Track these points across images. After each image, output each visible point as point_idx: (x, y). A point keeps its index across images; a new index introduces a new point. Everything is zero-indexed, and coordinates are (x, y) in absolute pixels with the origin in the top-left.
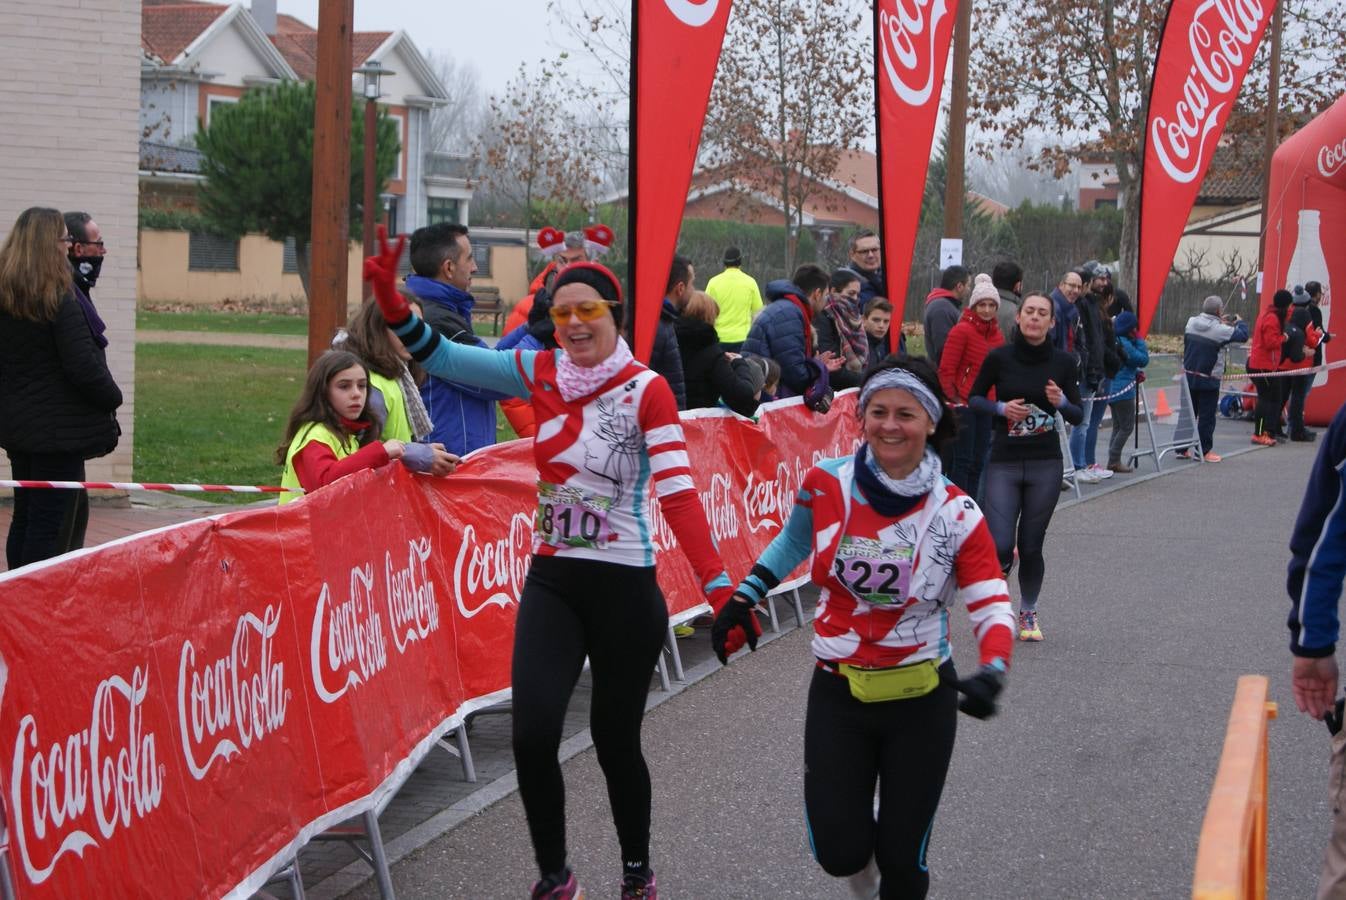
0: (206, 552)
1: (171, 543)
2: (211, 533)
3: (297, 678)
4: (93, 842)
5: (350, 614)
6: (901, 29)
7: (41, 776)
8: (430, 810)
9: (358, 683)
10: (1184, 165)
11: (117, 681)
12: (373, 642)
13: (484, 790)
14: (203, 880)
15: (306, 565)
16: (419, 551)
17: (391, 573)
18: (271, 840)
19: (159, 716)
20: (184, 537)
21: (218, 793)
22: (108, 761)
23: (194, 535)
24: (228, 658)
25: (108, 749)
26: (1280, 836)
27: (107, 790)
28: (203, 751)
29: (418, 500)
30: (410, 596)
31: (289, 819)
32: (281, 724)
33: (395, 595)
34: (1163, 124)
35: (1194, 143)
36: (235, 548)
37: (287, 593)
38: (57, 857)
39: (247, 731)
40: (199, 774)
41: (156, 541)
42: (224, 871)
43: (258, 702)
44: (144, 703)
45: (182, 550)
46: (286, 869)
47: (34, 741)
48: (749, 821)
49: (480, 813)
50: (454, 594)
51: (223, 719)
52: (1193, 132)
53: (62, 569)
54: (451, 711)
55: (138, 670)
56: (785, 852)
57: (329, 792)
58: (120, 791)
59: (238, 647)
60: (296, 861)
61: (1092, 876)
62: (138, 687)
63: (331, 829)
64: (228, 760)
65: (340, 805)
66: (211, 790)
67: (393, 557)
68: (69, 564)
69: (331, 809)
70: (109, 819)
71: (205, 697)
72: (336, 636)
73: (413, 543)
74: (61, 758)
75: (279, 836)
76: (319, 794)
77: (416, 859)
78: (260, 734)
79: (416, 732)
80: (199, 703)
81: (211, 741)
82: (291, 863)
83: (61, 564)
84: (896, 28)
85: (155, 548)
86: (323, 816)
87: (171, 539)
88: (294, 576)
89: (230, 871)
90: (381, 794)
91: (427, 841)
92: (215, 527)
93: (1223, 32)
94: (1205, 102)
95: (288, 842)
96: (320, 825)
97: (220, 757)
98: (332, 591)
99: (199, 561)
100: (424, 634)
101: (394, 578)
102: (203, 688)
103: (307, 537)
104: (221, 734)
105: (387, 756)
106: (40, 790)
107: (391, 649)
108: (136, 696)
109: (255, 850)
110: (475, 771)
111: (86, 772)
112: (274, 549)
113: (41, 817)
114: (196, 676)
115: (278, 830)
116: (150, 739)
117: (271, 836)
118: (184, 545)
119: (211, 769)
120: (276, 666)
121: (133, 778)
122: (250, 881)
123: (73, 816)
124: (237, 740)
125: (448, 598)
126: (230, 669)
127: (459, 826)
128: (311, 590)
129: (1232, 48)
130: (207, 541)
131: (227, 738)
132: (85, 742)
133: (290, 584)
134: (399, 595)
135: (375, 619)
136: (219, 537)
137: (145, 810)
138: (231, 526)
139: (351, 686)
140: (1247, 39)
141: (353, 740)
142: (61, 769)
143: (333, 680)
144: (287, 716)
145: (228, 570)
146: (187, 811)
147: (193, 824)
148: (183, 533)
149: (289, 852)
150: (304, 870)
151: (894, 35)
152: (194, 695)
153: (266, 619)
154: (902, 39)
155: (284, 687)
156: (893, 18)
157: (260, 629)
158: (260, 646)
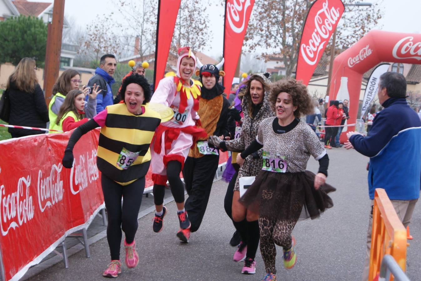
0: (45, 144)
1: (37, 140)
3: (66, 186)
4: (17, 226)
5: (80, 169)
6: (235, 9)
7: (5, 204)
9: (82, 190)
10: (312, 60)
11: (23, 179)
12: (85, 178)
14: (43, 242)
16: (94, 154)
17: (88, 159)
18: (60, 233)
19: (33, 191)
20: (40, 139)
22: (21, 202)
23: (42, 138)
24: (49, 177)
25: (22, 199)
26: (353, 254)
27: (21, 211)
28: (44, 203)
29: (94, 138)
30: (92, 167)
31: (63, 228)
32: (62, 199)
33: (89, 166)
34: (305, 46)
35: (315, 53)
36: (52, 144)
38: (9, 228)
39: (54, 200)
40: (42, 210)
43: (56, 192)
44: (30, 187)
46: (62, 243)
47: (4, 193)
51: (48, 195)
52: (315, 49)
55: (28, 176)
56: (206, 250)
57: (73, 221)
58: (24, 212)
59: (52, 174)
60: (65, 241)
61: (299, 261)
62: (28, 181)
63: (71, 234)
64: (49, 208)
65: (76, 226)
66: (45, 216)
67: (88, 154)
68: (12, 142)
69: (74, 226)
71: (44, 187)
72: (77, 174)
73: (93, 151)
74: (10, 199)
76: (71, 222)
77: (93, 246)
78: (57, 201)
79: (94, 208)
80: (43, 189)
81: (45, 201)
83: (10, 141)
84: (233, 8)
85: (33, 140)
86: (71, 229)
89: (49, 241)
90: (87, 224)
92: (47, 137)
93: (326, 20)
94: (319, 40)
95: (63, 235)
96: (70, 231)
97: (47, 206)
99: (43, 146)
100: (96, 179)
102: (44, 185)
104: (48, 199)
105: (88, 213)
106: (5, 208)
107: (88, 181)
108: (28, 184)
109: (55, 236)
111: (16, 205)
112: (61, 146)
113: (5, 216)
114: (42, 181)
115: (61, 231)
116: (31, 197)
118: (40, 141)
120: (61, 181)
121: (27, 209)
122: (54, 245)
123: (13, 217)
126: (50, 181)
127: (104, 238)
129: (329, 24)
130: (45, 141)
131: (49, 201)
132: (16, 196)
136: (47, 140)
137: (30, 219)
138: (51, 137)
139: (80, 190)
141: (81, 206)
142: (10, 202)
143: (75, 188)
144: (63, 197)
145: (50, 150)
146: (39, 220)
147: (41, 225)
148: (39, 137)
149: (63, 238)
150: (66, 244)
151: (232, 11)
152: (41, 186)
153: (59, 167)
154: (235, 12)
155: (63, 189)
156: (232, 5)
157: (57, 170)
158: (57, 175)
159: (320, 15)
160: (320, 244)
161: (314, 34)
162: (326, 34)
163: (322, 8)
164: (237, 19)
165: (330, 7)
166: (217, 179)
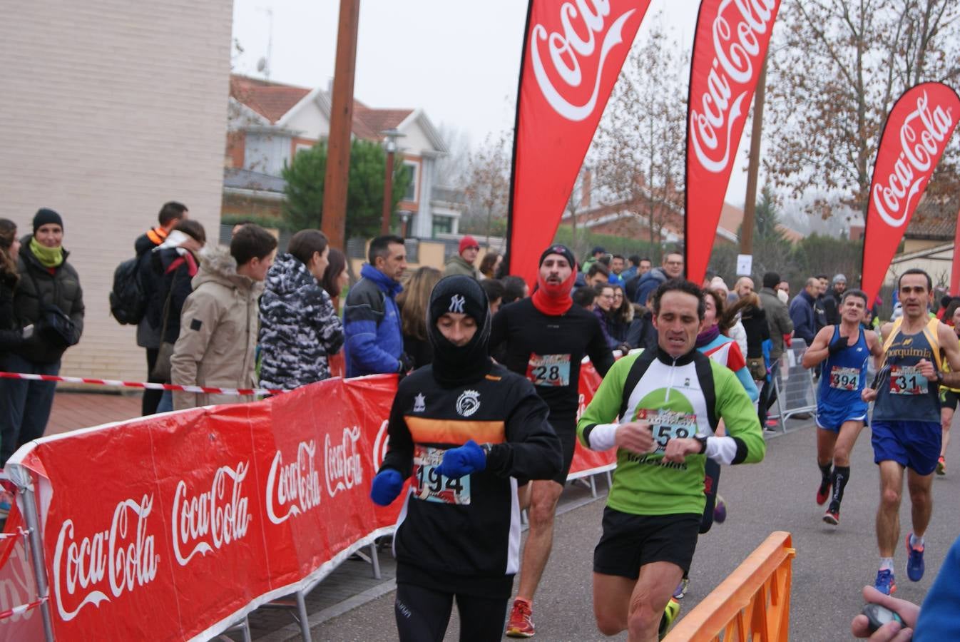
0: (200, 428)
1: (175, 421)
2: (204, 417)
3: (256, 508)
4: (107, 599)
5: (296, 471)
6: (707, 123)
7: (75, 557)
8: (347, 595)
9: (298, 514)
10: (896, 216)
11: (131, 503)
12: (311, 489)
13: (384, 584)
14: (181, 626)
15: (267, 439)
16: (352, 435)
17: (329, 447)
18: (231, 605)
19: (159, 526)
20: (184, 418)
21: (195, 574)
22: (121, 550)
23: (191, 418)
24: (209, 493)
25: (121, 543)
27: (119, 567)
28: (186, 549)
29: (352, 403)
30: (341, 462)
31: (244, 593)
32: (244, 535)
33: (329, 461)
34: (881, 188)
35: (902, 202)
36: (220, 426)
37: (253, 455)
38: (81, 605)
39: (219, 539)
40: (183, 562)
41: (166, 420)
42: (196, 622)
43: (228, 522)
44: (149, 517)
45: (181, 426)
46: (240, 623)
47: (71, 535)
48: (543, 612)
49: (378, 598)
50: (373, 462)
51: (203, 530)
52: (902, 194)
53: (99, 433)
54: (364, 534)
55: (146, 497)
56: (561, 631)
57: (273, 578)
58: (127, 569)
59: (217, 487)
60: (247, 620)
62: (145, 507)
63: (274, 601)
64: (204, 554)
65: (280, 587)
66: (191, 572)
67: (331, 438)
68: (104, 431)
69: (274, 588)
70: (118, 584)
71: (191, 515)
72: (284, 484)
73: (347, 431)
74: (89, 547)
75: (235, 603)
76: (267, 580)
77: (331, 624)
78: (228, 540)
79: (338, 545)
80: (187, 519)
81: (192, 543)
82: (242, 621)
85: (164, 424)
86: (268, 593)
87: (175, 419)
88: (258, 445)
89: (200, 622)
90: (308, 582)
91: (341, 613)
92: (206, 413)
93: (924, 133)
94: (910, 176)
95: (242, 607)
96: (266, 598)
97: (198, 552)
98: (284, 456)
99: (193, 433)
100: (349, 486)
101: (331, 450)
102: (190, 510)
103: (269, 422)
104: (201, 539)
105: (315, 559)
106: (73, 565)
107: (324, 494)
108: (144, 511)
109: (219, 610)
110: (381, 573)
111: (105, 556)
112: (246, 428)
113: (72, 581)
114: (186, 503)
115: (235, 599)
116: (151, 539)
117: (231, 602)
118: (183, 422)
120: (242, 500)
121: (137, 562)
122: (213, 629)
123: (94, 582)
124: (211, 543)
125: (368, 465)
126: (210, 501)
127: (362, 605)
128: (269, 454)
129: (930, 142)
130: (200, 421)
131: (204, 541)
132: (106, 538)
133: (256, 450)
134: (334, 461)
135: (314, 476)
136: (210, 420)
137: (144, 582)
138: (217, 413)
139: (292, 514)
141: (291, 547)
142: (88, 553)
143: (280, 510)
145: (214, 440)
146: (173, 583)
147: (176, 592)
148: (184, 416)
149: (243, 613)
150: (252, 626)
151: (701, 127)
152: (184, 514)
153: (238, 471)
154: (707, 130)
155: (248, 513)
156: (701, 116)
157: (233, 477)
158: (233, 487)
159: (910, 124)
160: (814, 615)
161: (899, 163)
162: (925, 161)
163: (915, 108)
164: (712, 143)
165: (932, 107)
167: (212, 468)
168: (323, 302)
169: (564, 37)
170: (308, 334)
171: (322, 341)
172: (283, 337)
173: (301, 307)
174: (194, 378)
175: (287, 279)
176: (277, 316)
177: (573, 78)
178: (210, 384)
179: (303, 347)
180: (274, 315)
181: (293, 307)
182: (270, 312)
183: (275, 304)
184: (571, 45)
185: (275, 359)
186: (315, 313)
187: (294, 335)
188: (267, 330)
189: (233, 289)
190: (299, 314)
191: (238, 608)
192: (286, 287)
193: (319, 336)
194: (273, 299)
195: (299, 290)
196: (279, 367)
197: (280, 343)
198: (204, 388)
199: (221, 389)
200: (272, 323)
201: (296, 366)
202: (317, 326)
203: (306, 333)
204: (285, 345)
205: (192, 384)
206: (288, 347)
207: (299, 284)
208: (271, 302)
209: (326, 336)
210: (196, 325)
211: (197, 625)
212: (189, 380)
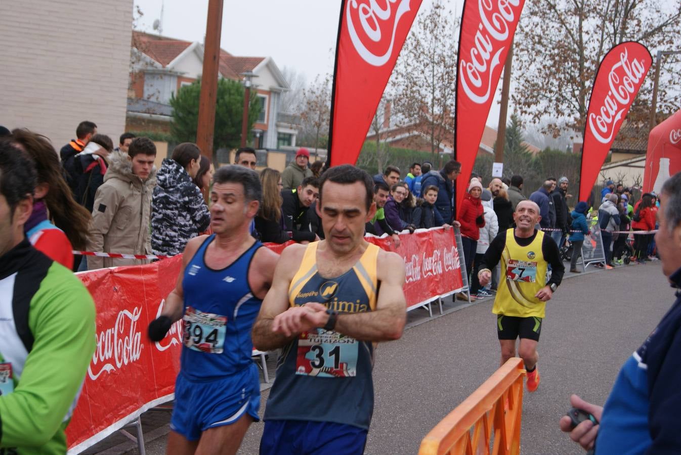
0: (106, 282)
1: (88, 278)
2: (109, 275)
6: (473, 68)
9: (177, 344)
10: (605, 136)
14: (92, 423)
15: (155, 290)
18: (128, 408)
20: (95, 276)
21: (103, 386)
23: (100, 276)
24: (113, 329)
28: (96, 368)
31: (137, 400)
32: (138, 359)
34: (594, 116)
35: (609, 126)
36: (121, 282)
37: (145, 302)
39: (120, 361)
40: (94, 378)
41: (82, 276)
42: (103, 420)
43: (127, 349)
45: (93, 281)
46: (134, 421)
51: (108, 355)
52: (609, 121)
57: (158, 390)
59: (119, 325)
60: (140, 418)
63: (158, 406)
64: (109, 373)
65: (164, 396)
66: (99, 385)
69: (159, 396)
71: (100, 345)
75: (131, 407)
76: (154, 390)
78: (126, 362)
81: (100, 364)
82: (136, 420)
84: (471, 68)
86: (154, 400)
87: (88, 276)
88: (148, 295)
89: (106, 420)
92: (111, 272)
93: (625, 77)
94: (615, 108)
95: (136, 410)
96: (153, 404)
97: (105, 371)
99: (102, 286)
102: (99, 340)
103: (156, 279)
104: (107, 361)
109: (120, 412)
112: (140, 283)
114: (96, 335)
115: (131, 404)
117: (128, 407)
118: (94, 279)
119: (100, 376)
120: (137, 333)
122: (115, 425)
124: (114, 365)
126: (114, 334)
128: (156, 302)
129: (629, 84)
130: (107, 278)
131: (109, 363)
133: (147, 298)
136: (114, 277)
138: (119, 272)
139: (173, 344)
140: (637, 81)
141: (171, 368)
144: (141, 356)
145: (117, 291)
146: (86, 393)
147: (89, 399)
148: (95, 274)
149: (137, 414)
150: (143, 424)
153: (134, 313)
155: (141, 344)
156: (469, 64)
157: (131, 318)
158: (130, 325)
159: (614, 71)
161: (608, 98)
162: (625, 98)
164: (478, 84)
165: (630, 60)
166: (440, 314)
167: (115, 311)
168: (196, 194)
169: (370, 7)
170: (185, 217)
171: (195, 222)
172: (167, 218)
173: (180, 198)
174: (101, 246)
175: (171, 177)
176: (163, 203)
177: (376, 36)
178: (114, 251)
179: (181, 226)
180: (160, 203)
181: (175, 197)
182: (158, 201)
183: (161, 195)
184: (374, 12)
185: (161, 234)
186: (190, 202)
187: (175, 218)
188: (156, 213)
189: (130, 183)
190: (179, 203)
191: (133, 410)
192: (170, 183)
193: (193, 218)
194: (160, 191)
195: (179, 185)
196: (164, 240)
197: (165, 223)
198: (109, 254)
199: (122, 255)
200: (159, 208)
201: (176, 239)
202: (191, 211)
203: (183, 216)
204: (169, 224)
205: (100, 250)
206: (171, 226)
207: (179, 181)
208: (159, 194)
209: (197, 219)
210: (102, 208)
211: (103, 422)
212: (98, 247)
